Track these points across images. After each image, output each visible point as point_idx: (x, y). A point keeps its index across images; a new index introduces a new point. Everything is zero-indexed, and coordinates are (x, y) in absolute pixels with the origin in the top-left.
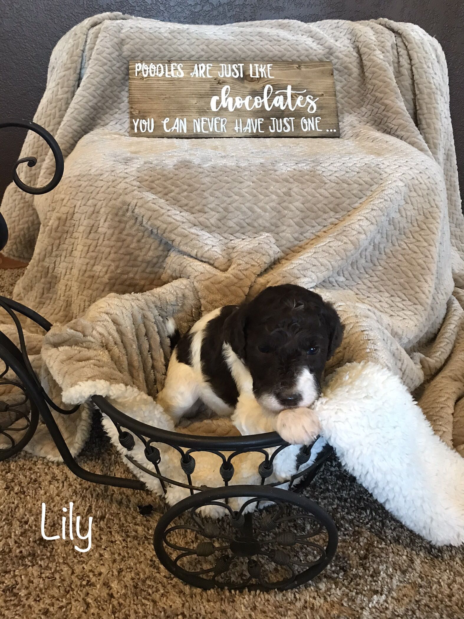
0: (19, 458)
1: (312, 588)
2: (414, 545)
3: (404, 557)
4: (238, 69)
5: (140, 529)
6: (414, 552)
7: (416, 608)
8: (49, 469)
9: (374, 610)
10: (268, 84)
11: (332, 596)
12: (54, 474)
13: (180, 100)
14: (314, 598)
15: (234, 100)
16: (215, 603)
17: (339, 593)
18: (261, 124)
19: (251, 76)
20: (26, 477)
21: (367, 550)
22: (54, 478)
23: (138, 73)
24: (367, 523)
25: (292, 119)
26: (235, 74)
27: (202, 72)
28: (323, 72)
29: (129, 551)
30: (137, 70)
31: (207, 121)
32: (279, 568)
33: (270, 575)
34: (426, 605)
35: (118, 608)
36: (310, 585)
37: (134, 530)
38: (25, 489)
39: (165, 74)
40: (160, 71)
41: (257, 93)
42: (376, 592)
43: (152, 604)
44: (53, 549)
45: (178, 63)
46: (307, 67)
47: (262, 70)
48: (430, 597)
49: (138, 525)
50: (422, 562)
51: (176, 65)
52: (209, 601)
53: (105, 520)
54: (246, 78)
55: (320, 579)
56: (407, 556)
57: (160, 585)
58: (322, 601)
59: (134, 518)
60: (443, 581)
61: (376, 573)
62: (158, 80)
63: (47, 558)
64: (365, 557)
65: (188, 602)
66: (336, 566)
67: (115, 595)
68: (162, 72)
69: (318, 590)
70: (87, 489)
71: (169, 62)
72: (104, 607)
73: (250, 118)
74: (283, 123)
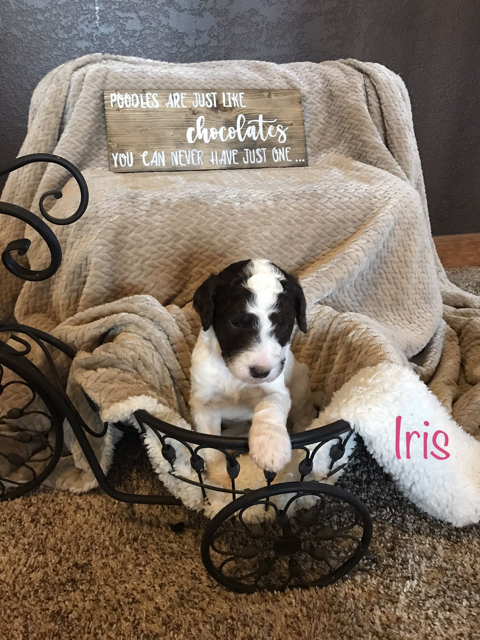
0: (39, 492)
1: (349, 581)
2: (434, 534)
3: (427, 545)
4: (212, 98)
5: (174, 546)
6: (435, 540)
7: (446, 588)
8: (71, 500)
9: (409, 594)
10: (241, 113)
11: (368, 586)
12: (78, 503)
13: (157, 132)
14: (352, 590)
15: (209, 131)
16: (260, 604)
17: (375, 582)
18: (235, 156)
19: (224, 106)
20: (50, 508)
21: (393, 543)
22: (78, 507)
23: (114, 104)
24: (389, 519)
25: (264, 149)
26: (209, 104)
27: (176, 102)
28: (292, 100)
29: (168, 567)
30: (112, 101)
31: (184, 154)
32: (315, 567)
33: (307, 574)
34: (454, 585)
35: (168, 620)
36: (347, 579)
37: (169, 548)
38: (52, 520)
39: (140, 104)
40: (135, 101)
41: (230, 124)
42: (408, 578)
43: (200, 612)
44: (91, 573)
45: (153, 93)
46: (276, 95)
47: (234, 99)
48: (456, 578)
49: (172, 542)
50: (444, 548)
51: (150, 94)
52: (254, 603)
53: (139, 542)
54: (219, 108)
55: (355, 573)
56: (429, 544)
57: (205, 595)
58: (360, 591)
59: (167, 536)
60: (466, 562)
61: (405, 562)
62: (134, 111)
63: (88, 582)
64: (393, 549)
65: (234, 606)
66: (367, 559)
67: (162, 608)
68: (138, 103)
69: (354, 582)
70: (115, 515)
71: (144, 91)
72: (154, 620)
73: (224, 149)
74: (256, 154)
